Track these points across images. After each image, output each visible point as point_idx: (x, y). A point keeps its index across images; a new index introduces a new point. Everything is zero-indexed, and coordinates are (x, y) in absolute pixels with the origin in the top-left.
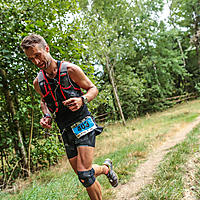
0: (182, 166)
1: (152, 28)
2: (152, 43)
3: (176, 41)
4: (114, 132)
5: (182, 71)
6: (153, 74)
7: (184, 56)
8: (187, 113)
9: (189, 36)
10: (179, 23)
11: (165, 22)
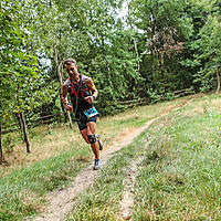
0: (124, 169)
1: (109, 25)
2: (107, 42)
3: (132, 43)
4: (59, 135)
5: (135, 74)
6: (107, 75)
7: (138, 59)
8: (137, 118)
9: (145, 39)
10: (137, 25)
11: (123, 21)
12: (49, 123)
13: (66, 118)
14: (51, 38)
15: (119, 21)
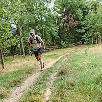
0: (48, 78)
1: (45, 11)
2: (43, 18)
3: (55, 20)
5: (56, 34)
7: (57, 27)
8: (55, 54)
9: (61, 19)
10: (57, 12)
11: (51, 9)
12: (14, 55)
13: (22, 53)
14: (17, 15)
15: (49, 9)
